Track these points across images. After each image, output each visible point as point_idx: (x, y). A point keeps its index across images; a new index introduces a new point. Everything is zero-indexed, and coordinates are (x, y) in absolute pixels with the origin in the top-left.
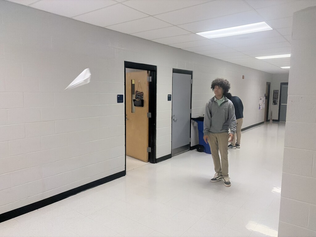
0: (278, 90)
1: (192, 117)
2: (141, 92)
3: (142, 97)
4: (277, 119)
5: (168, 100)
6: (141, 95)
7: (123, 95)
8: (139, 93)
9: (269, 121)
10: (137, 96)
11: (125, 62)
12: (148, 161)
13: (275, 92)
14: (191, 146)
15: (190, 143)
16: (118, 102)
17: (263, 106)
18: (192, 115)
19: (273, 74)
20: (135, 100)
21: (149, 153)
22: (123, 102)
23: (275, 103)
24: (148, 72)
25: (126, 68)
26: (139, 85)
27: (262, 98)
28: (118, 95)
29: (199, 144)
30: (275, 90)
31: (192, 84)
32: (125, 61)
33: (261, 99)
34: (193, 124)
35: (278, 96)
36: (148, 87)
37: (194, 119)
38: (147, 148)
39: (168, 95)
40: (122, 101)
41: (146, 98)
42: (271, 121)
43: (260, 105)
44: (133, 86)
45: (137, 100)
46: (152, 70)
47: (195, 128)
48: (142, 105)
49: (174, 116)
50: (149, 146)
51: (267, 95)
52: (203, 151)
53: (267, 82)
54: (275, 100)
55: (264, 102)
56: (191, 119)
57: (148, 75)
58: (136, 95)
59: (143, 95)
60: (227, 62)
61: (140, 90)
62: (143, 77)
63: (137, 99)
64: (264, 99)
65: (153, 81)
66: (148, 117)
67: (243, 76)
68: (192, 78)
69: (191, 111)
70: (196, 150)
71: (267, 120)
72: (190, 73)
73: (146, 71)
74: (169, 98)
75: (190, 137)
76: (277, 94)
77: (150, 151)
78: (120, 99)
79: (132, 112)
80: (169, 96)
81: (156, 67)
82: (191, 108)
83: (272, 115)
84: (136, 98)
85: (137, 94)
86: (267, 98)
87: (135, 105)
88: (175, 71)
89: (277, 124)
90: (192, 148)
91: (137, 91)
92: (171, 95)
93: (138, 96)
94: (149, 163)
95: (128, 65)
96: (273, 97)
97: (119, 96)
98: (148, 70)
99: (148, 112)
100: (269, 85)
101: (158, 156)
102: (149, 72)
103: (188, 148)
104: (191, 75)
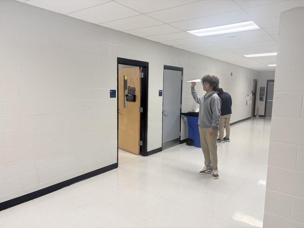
0: (265, 87)
1: (182, 112)
2: (133, 88)
3: (134, 92)
4: (263, 114)
5: (159, 96)
6: (133, 90)
7: (115, 90)
8: (131, 89)
9: (256, 116)
10: (130, 92)
12: (140, 155)
13: (262, 89)
14: (181, 140)
15: (180, 137)
16: (111, 97)
17: (250, 102)
18: (182, 110)
19: (260, 72)
20: (127, 95)
21: (141, 146)
22: (115, 97)
23: (261, 99)
24: (140, 69)
25: (119, 64)
26: (132, 81)
27: (249, 94)
28: (111, 90)
29: (188, 138)
30: (262, 87)
31: (182, 81)
32: (117, 58)
33: (248, 96)
34: (183, 119)
35: (264, 92)
36: (140, 82)
37: (184, 114)
38: (139, 141)
39: (160, 91)
40: (114, 96)
41: (138, 94)
42: (258, 117)
43: (247, 101)
44: (125, 82)
45: (130, 95)
46: (144, 67)
47: (185, 122)
48: (134, 100)
49: (165, 111)
50: (141, 139)
51: (254, 92)
52: (192, 145)
53: (254, 79)
54: (262, 97)
55: (251, 98)
56: (181, 114)
57: (140, 71)
58: (128, 91)
59: (135, 90)
60: (217, 59)
61: (132, 86)
62: (135, 73)
63: (129, 94)
64: (251, 95)
65: (145, 77)
66: (139, 112)
67: (231, 73)
68: (182, 75)
69: (181, 106)
70: (185, 143)
71: (254, 115)
72: (181, 70)
73: (138, 68)
74: (160, 94)
75: (180, 131)
76: (263, 90)
77: (142, 145)
78: (113, 94)
79: (124, 107)
81: (148, 63)
82: (181, 104)
83: (258, 111)
84: (129, 93)
85: (130, 89)
86: (254, 94)
87: (127, 100)
88: (166, 67)
89: (263, 120)
90: (181, 142)
91: (129, 87)
92: (162, 91)
93: (130, 91)
94: (140, 156)
95: (121, 61)
96: (260, 93)
97: (112, 91)
98: (140, 67)
99: (140, 107)
100: (256, 82)
101: (149, 149)
102: (141, 68)
103: (178, 141)
104: (181, 72)
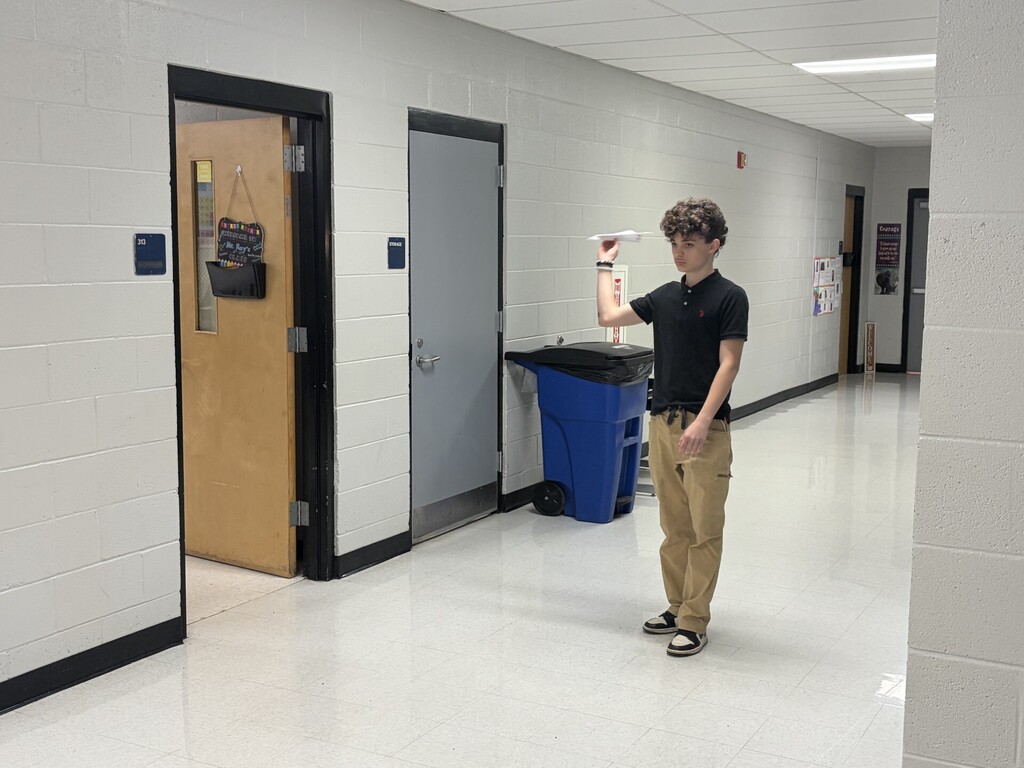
0: (899, 227)
1: (506, 348)
2: (252, 226)
3: (256, 248)
4: (897, 360)
5: (390, 266)
6: (252, 239)
7: (162, 236)
8: (239, 231)
9: (861, 369)
10: (229, 245)
11: (173, 70)
12: (298, 573)
13: (887, 235)
14: (505, 491)
15: (500, 475)
16: (141, 271)
17: (832, 300)
18: (505, 342)
20: (218, 265)
21: (299, 531)
22: (162, 271)
23: (885, 286)
24: (286, 125)
25: (176, 101)
26: (241, 189)
28: (139, 236)
29: (543, 477)
30: (885, 225)
31: (501, 191)
32: (171, 68)
33: (823, 268)
34: (513, 383)
35: (898, 251)
36: (288, 197)
37: (514, 357)
39: (391, 240)
40: (156, 264)
41: (279, 255)
42: (869, 372)
43: (817, 296)
44: (202, 194)
45: (229, 264)
46: (307, 115)
47: (522, 400)
48: (259, 291)
49: (420, 345)
50: (300, 493)
51: (849, 248)
52: (563, 513)
53: (847, 186)
54: (889, 274)
56: (502, 355)
57: (287, 136)
58: (223, 241)
59: (259, 239)
61: (243, 215)
62: (261, 149)
63: (226, 258)
64: (835, 264)
65: (314, 168)
66: (289, 351)
67: (739, 154)
68: (501, 161)
69: (500, 321)
70: (531, 506)
71: (852, 364)
72: (494, 134)
73: (276, 121)
74: (396, 257)
75: (500, 448)
76: (893, 241)
77: (306, 521)
78: (149, 255)
79: (199, 329)
80: (392, 244)
81: (327, 96)
82: (500, 307)
83: (872, 345)
84: (224, 253)
85: (229, 234)
86: (852, 260)
87: (214, 291)
88: (419, 122)
90: (507, 504)
91: (228, 221)
92: (402, 240)
93: (234, 242)
95: (188, 85)
96: (878, 256)
97: (142, 242)
98: (286, 114)
99: (290, 323)
100: (856, 201)
101: (346, 542)
102: (293, 121)
103: (494, 500)
104: (497, 145)
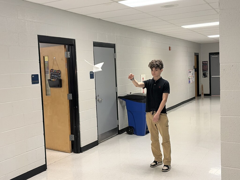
0: (207, 62)
1: (118, 96)
2: (58, 71)
3: (59, 76)
4: (209, 93)
5: (91, 78)
6: (58, 74)
7: (38, 75)
8: (55, 72)
9: (200, 95)
10: (53, 75)
11: (39, 36)
14: (119, 129)
15: (118, 126)
16: (33, 83)
17: (193, 80)
18: (118, 94)
21: (72, 142)
22: (38, 83)
24: (65, 47)
25: (40, 43)
26: (55, 62)
27: (191, 71)
28: (32, 75)
29: (128, 126)
30: (204, 62)
31: (115, 59)
35: (207, 67)
36: (66, 64)
37: (120, 97)
38: (70, 135)
39: (91, 72)
40: (37, 81)
41: (65, 77)
42: (203, 96)
43: (189, 79)
45: (53, 80)
46: (70, 45)
47: (123, 107)
48: (60, 86)
49: (98, 96)
50: (72, 133)
51: (196, 67)
52: (133, 134)
53: (195, 53)
54: (205, 73)
55: (194, 75)
57: (65, 50)
58: (51, 74)
59: (60, 74)
61: (56, 68)
62: (59, 53)
63: (52, 78)
64: (193, 71)
65: (72, 57)
66: (68, 99)
67: (169, 47)
68: (115, 52)
69: (116, 89)
70: (126, 132)
71: (198, 94)
72: (113, 46)
73: (63, 46)
74: (92, 76)
75: (118, 119)
76: (206, 65)
78: (35, 79)
79: (46, 95)
81: (74, 40)
82: (116, 86)
83: (203, 89)
85: (53, 73)
86: (197, 70)
87: (50, 87)
88: (96, 44)
90: (120, 132)
91: (52, 70)
92: (93, 72)
93: (54, 75)
94: (73, 153)
95: (42, 39)
96: (203, 69)
97: (33, 76)
98: (65, 45)
99: (68, 93)
100: (197, 56)
101: (83, 144)
102: (67, 46)
103: (117, 131)
104: (114, 49)
